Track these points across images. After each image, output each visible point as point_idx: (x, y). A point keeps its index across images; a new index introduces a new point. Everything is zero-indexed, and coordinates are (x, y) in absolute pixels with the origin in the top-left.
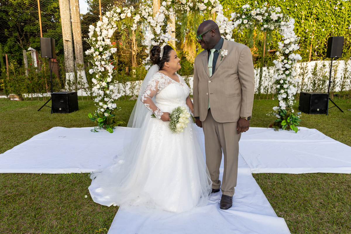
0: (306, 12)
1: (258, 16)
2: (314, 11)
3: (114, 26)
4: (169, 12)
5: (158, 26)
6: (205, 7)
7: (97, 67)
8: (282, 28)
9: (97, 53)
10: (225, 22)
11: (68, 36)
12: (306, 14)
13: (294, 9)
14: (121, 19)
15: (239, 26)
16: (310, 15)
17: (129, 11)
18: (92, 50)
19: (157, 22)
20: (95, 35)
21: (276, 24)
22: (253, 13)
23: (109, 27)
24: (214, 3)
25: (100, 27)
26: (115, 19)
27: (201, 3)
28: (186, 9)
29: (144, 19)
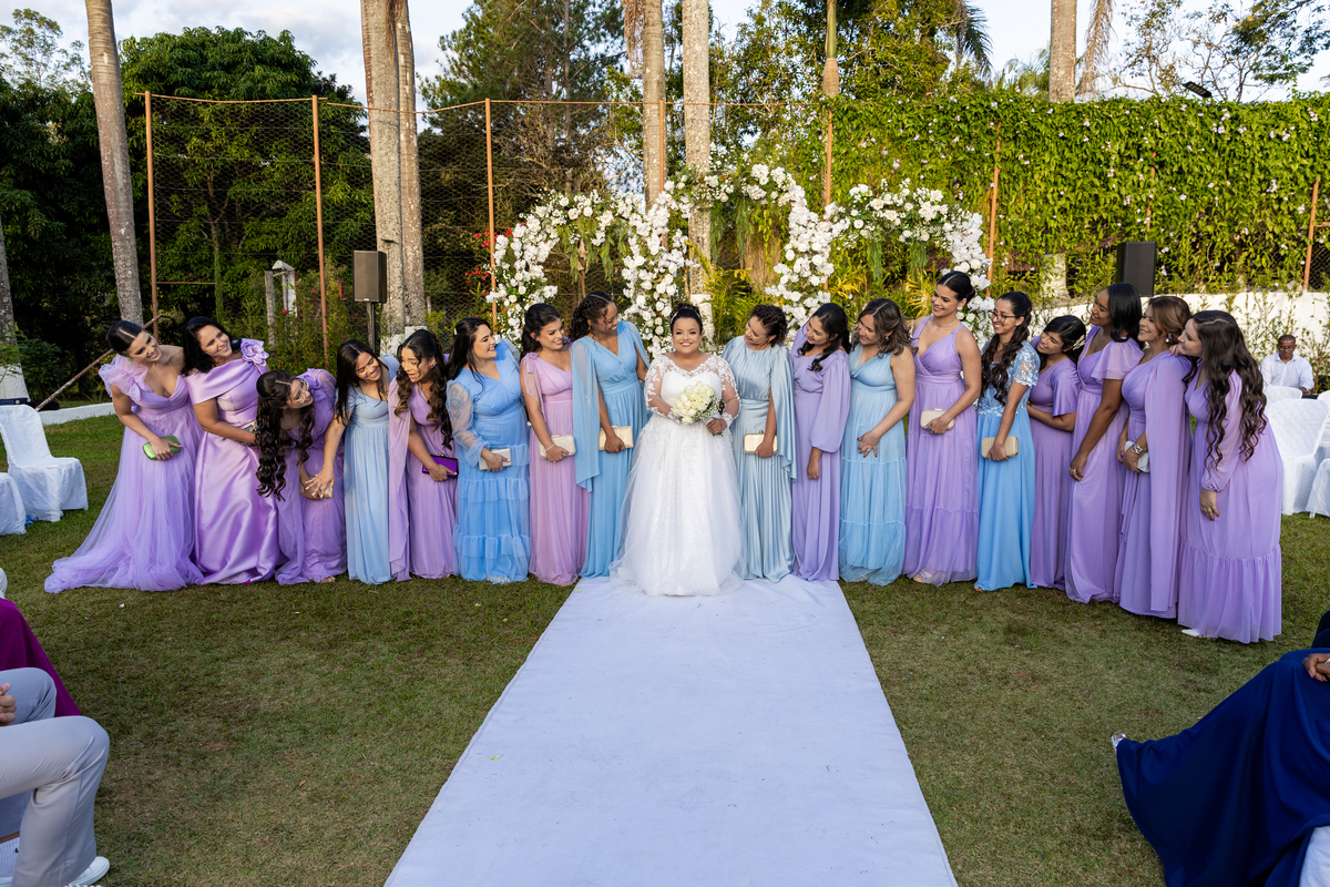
0: (1123, 145)
1: (887, 211)
2: (1148, 141)
3: (551, 236)
4: (681, 205)
5: (655, 235)
6: (764, 193)
7: (513, 329)
8: (949, 237)
9: (513, 298)
10: (812, 225)
11: (391, 226)
12: (1123, 150)
13: (1080, 136)
14: (569, 221)
15: (845, 232)
16: (1133, 153)
17: (588, 202)
18: (503, 292)
19: (651, 226)
20: (509, 257)
21: (932, 229)
22: (876, 203)
23: (541, 237)
24: (784, 184)
25: (521, 239)
26: (555, 222)
27: (752, 185)
28: (718, 198)
29: (624, 221)
